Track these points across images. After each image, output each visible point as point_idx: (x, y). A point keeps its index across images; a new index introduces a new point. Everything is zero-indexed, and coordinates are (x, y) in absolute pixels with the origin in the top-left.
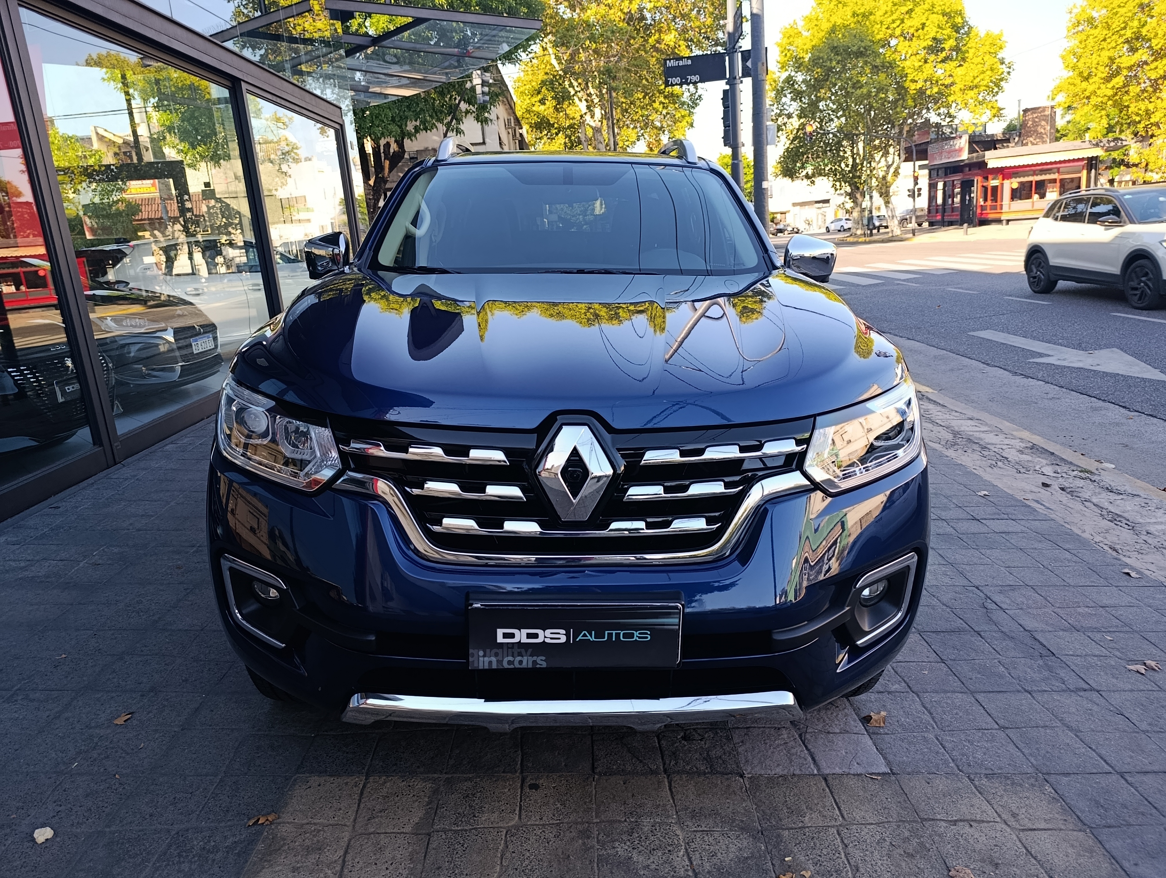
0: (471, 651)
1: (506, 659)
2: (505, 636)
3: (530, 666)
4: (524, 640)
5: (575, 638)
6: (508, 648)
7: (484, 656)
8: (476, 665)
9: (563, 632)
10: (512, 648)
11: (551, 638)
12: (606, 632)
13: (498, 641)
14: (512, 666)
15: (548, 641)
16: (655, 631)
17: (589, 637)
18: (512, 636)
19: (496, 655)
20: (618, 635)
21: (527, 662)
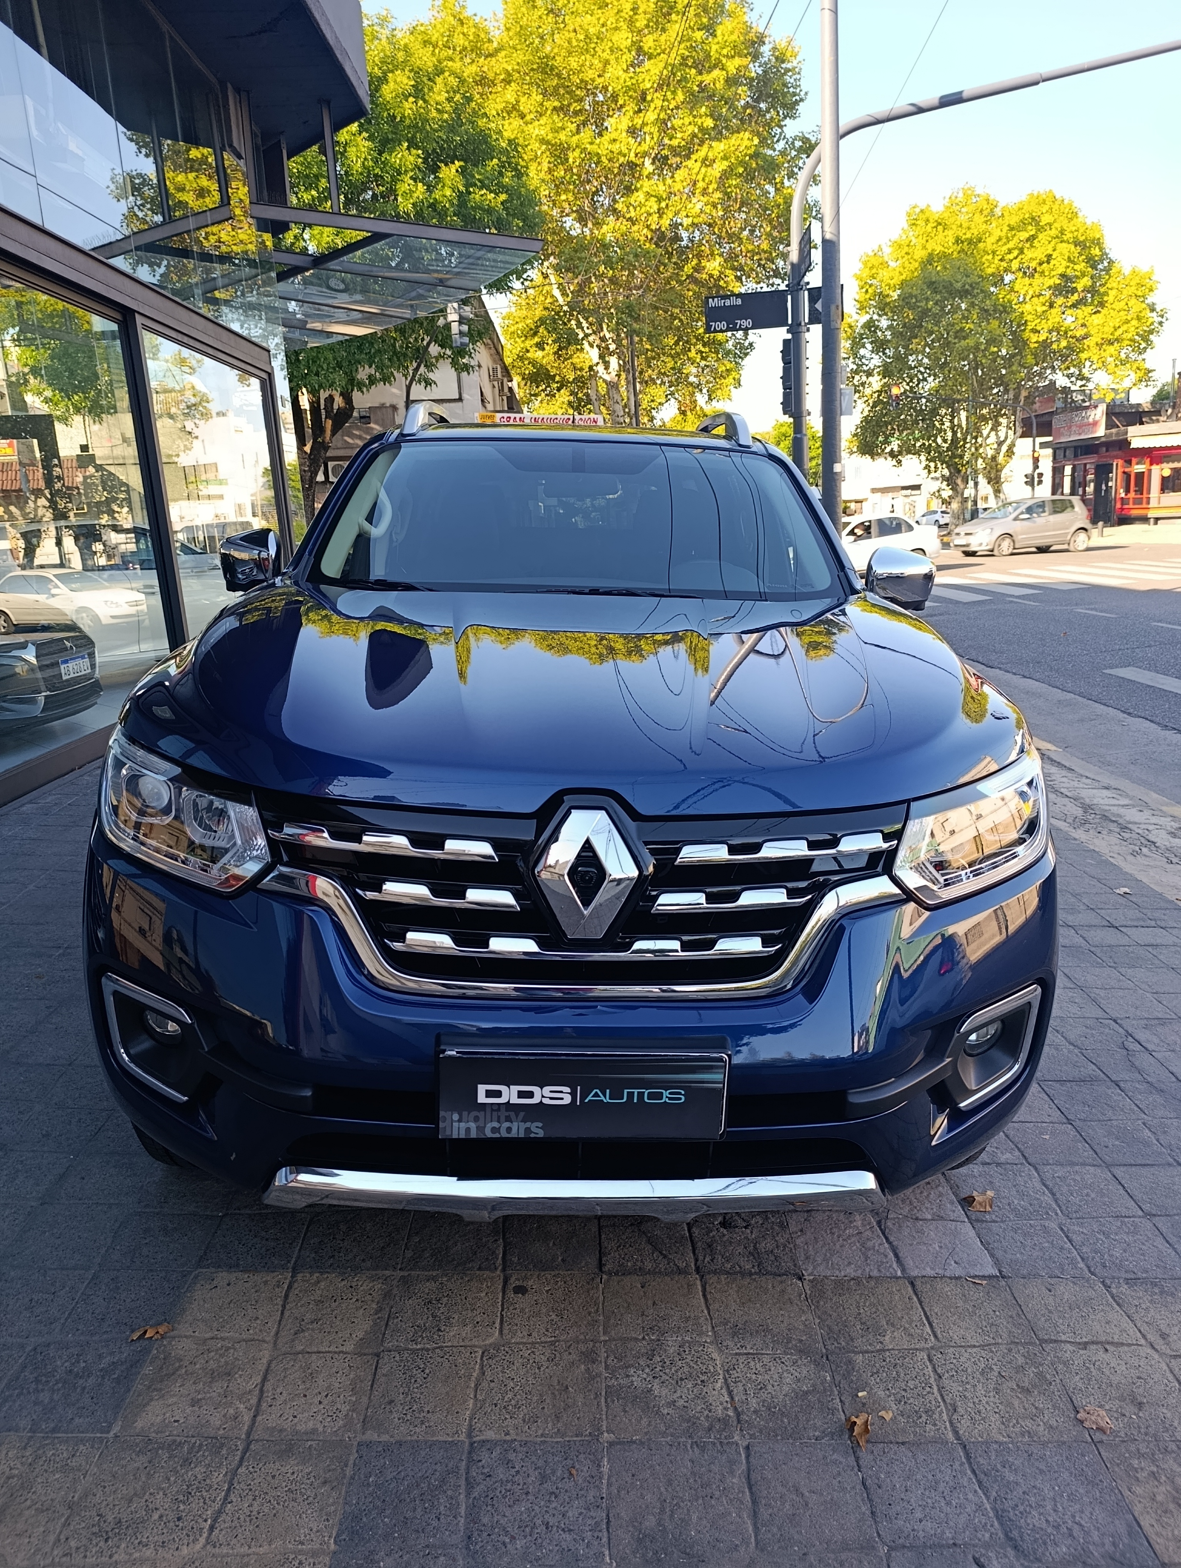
0: (442, 1113)
1: (489, 1126)
2: (489, 1094)
3: (522, 1135)
4: (515, 1100)
5: (583, 1098)
6: (492, 1110)
7: (460, 1121)
8: (448, 1133)
9: (568, 1090)
10: (499, 1110)
11: (551, 1098)
12: (626, 1091)
13: (479, 1101)
14: (497, 1135)
15: (546, 1101)
16: (691, 1091)
17: (602, 1098)
18: (498, 1094)
19: (476, 1119)
20: (641, 1095)
21: (517, 1129)
